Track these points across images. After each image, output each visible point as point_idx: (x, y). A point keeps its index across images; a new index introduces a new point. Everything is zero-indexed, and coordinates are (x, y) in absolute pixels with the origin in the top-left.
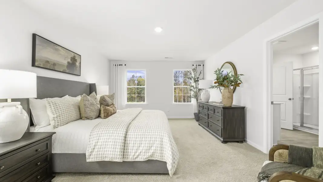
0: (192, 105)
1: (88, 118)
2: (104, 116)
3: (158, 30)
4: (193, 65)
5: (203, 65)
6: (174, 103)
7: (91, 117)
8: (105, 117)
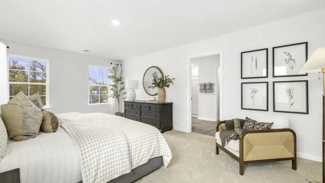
0: (110, 105)
1: (29, 136)
2: (53, 128)
3: (116, 23)
4: (111, 64)
5: (121, 65)
6: (89, 104)
7: (33, 134)
8: (54, 130)
